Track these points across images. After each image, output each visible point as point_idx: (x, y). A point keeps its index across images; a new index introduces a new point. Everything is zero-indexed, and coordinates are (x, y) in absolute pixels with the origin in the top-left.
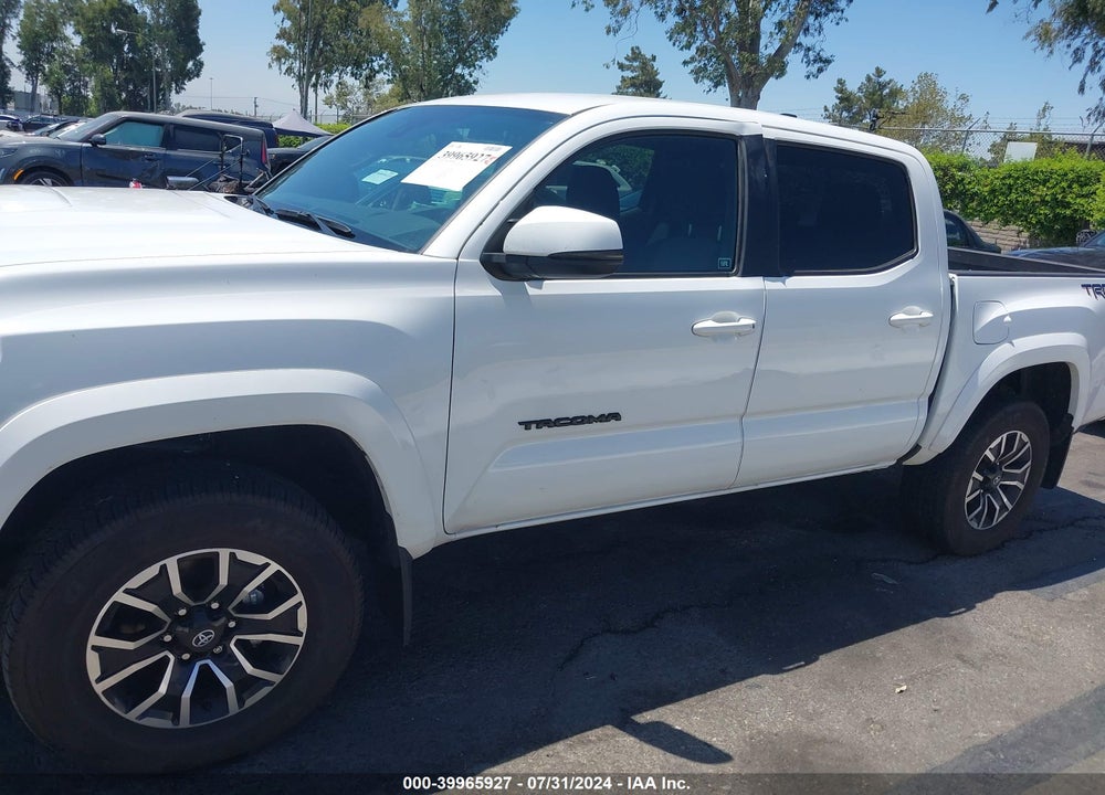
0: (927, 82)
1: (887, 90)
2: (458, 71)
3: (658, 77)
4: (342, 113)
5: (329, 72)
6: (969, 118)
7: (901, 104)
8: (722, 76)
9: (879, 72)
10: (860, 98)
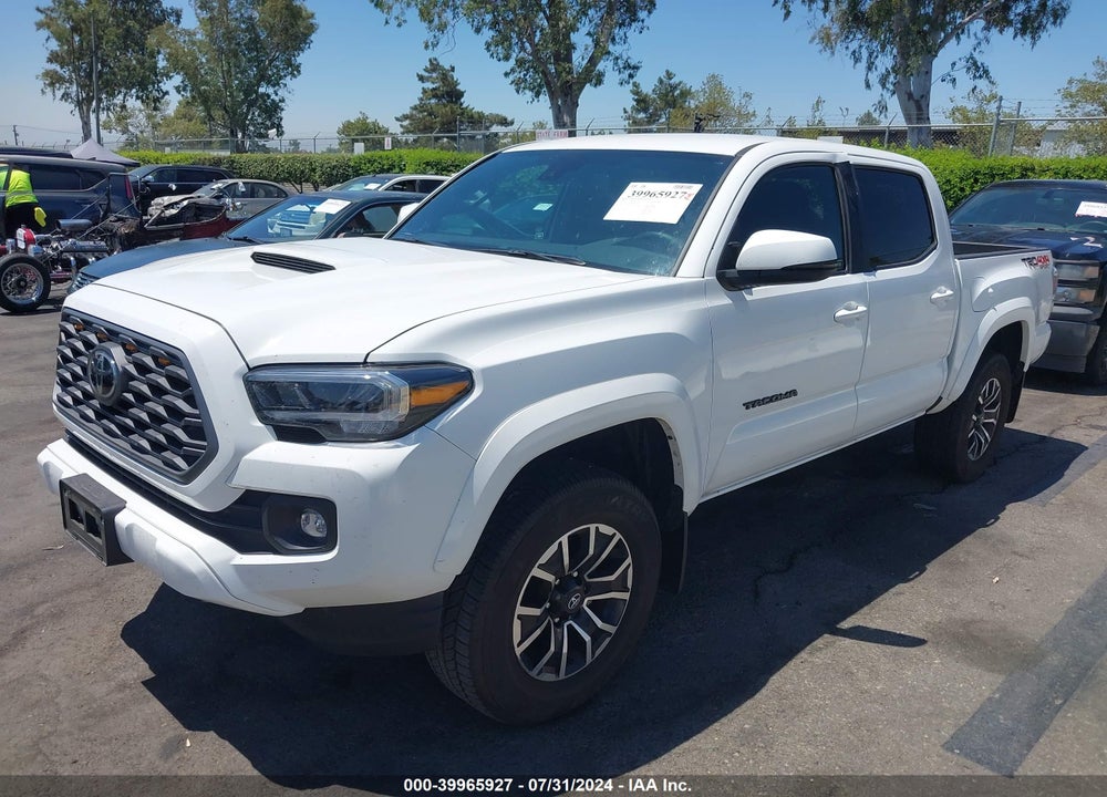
0: (715, 83)
1: (678, 92)
2: (262, 90)
3: (458, 87)
4: (125, 136)
5: (112, 95)
6: (754, 115)
7: (693, 104)
8: (540, 86)
9: (669, 75)
10: (654, 100)
